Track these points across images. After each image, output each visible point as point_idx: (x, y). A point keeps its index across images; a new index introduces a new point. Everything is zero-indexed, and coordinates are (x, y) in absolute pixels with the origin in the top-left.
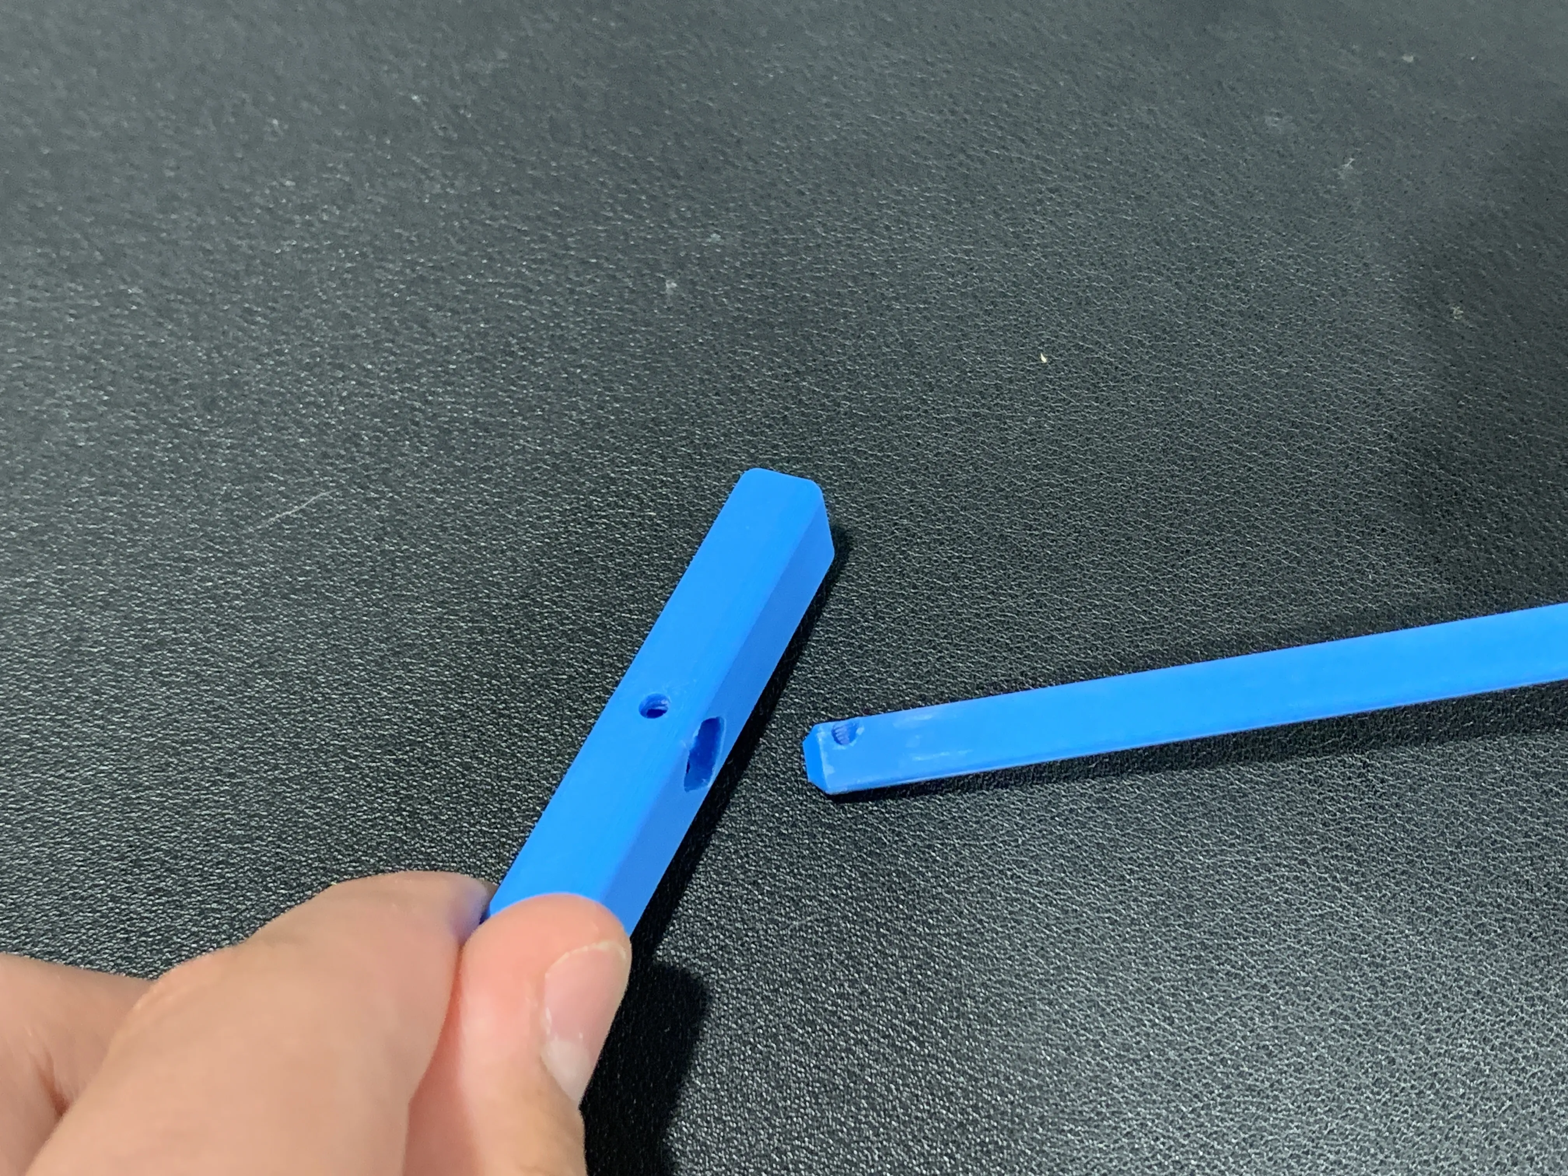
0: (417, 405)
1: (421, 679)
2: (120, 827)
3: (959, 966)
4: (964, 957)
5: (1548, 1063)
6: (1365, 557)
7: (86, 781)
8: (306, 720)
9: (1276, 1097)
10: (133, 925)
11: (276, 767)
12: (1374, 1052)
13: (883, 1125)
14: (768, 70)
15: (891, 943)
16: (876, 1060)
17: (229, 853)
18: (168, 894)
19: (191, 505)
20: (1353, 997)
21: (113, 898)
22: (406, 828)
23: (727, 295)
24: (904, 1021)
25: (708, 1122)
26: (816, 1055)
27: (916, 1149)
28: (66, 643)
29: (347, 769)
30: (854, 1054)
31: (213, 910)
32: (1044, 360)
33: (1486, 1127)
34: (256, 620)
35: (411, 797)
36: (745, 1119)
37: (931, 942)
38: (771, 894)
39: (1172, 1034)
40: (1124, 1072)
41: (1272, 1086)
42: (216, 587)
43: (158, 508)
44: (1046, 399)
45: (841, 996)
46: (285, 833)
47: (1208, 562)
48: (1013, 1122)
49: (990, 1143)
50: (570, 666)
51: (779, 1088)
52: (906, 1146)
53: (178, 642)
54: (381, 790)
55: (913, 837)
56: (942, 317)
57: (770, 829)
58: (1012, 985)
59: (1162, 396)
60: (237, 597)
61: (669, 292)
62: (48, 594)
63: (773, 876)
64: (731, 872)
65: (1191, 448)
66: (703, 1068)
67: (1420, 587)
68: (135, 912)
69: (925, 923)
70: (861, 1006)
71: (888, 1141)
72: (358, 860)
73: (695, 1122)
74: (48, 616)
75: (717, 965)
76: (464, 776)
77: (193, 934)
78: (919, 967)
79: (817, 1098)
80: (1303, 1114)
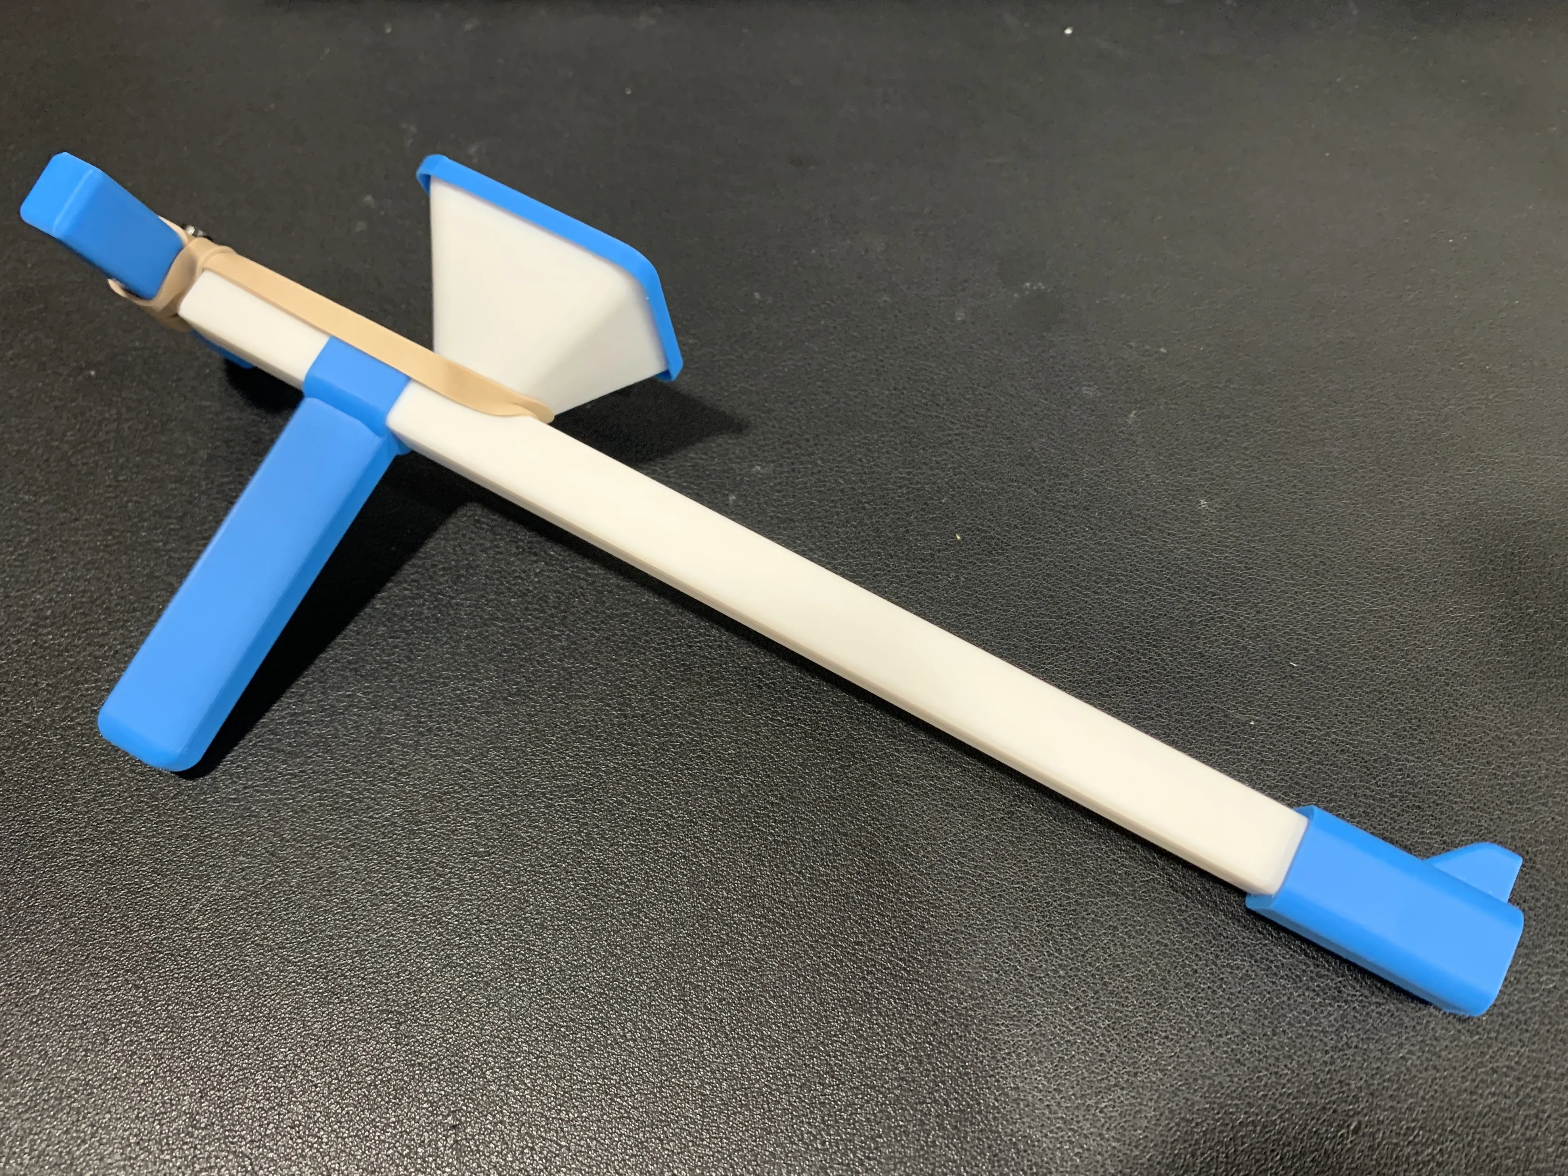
0: (582, 576)
1: (590, 748)
2: (408, 848)
3: (929, 922)
4: (932, 916)
5: (1290, 969)
6: (1159, 655)
7: (387, 819)
8: (520, 776)
9: (1127, 998)
10: (418, 910)
11: (503, 807)
12: (1183, 967)
13: (887, 1025)
14: (784, 366)
15: (885, 908)
16: (881, 984)
17: (476, 862)
18: (439, 890)
19: (445, 643)
20: (1169, 932)
21: (406, 895)
22: (584, 844)
23: (766, 503)
24: (897, 958)
25: (779, 1027)
26: (844, 982)
27: (908, 1039)
28: (371, 732)
29: (546, 807)
30: (867, 980)
31: (467, 900)
32: (958, 537)
33: (1255, 1011)
34: (487, 713)
35: (587, 824)
36: (802, 1025)
37: (911, 907)
38: (811, 879)
39: (1061, 960)
40: (1033, 985)
41: (1123, 990)
42: (462, 694)
43: (425, 645)
44: (960, 561)
45: (858, 943)
46: (509, 849)
47: (1066, 661)
48: (967, 1020)
49: (953, 1034)
50: (680, 736)
51: (821, 1004)
52: (902, 1038)
53: (440, 729)
54: (568, 820)
55: (896, 840)
56: (896, 513)
57: (807, 837)
58: (962, 932)
59: (1030, 558)
60: (475, 700)
61: (731, 502)
62: (360, 701)
63: (812, 867)
64: (785, 866)
65: (1050, 590)
66: (774, 992)
67: (1193, 673)
68: (419, 902)
69: (907, 894)
70: (870, 950)
71: (891, 1035)
72: (555, 865)
73: (771, 1028)
74: (359, 715)
75: (780, 926)
76: (618, 809)
77: (455, 915)
78: (904, 923)
79: (845, 1009)
80: (1144, 1007)
